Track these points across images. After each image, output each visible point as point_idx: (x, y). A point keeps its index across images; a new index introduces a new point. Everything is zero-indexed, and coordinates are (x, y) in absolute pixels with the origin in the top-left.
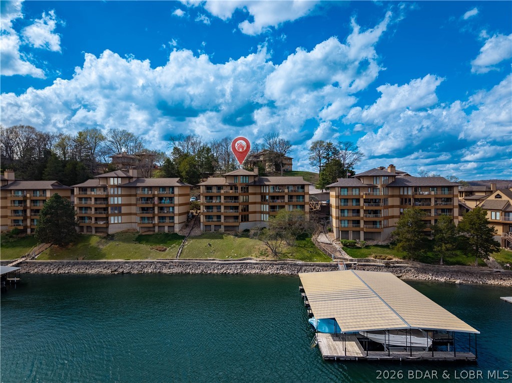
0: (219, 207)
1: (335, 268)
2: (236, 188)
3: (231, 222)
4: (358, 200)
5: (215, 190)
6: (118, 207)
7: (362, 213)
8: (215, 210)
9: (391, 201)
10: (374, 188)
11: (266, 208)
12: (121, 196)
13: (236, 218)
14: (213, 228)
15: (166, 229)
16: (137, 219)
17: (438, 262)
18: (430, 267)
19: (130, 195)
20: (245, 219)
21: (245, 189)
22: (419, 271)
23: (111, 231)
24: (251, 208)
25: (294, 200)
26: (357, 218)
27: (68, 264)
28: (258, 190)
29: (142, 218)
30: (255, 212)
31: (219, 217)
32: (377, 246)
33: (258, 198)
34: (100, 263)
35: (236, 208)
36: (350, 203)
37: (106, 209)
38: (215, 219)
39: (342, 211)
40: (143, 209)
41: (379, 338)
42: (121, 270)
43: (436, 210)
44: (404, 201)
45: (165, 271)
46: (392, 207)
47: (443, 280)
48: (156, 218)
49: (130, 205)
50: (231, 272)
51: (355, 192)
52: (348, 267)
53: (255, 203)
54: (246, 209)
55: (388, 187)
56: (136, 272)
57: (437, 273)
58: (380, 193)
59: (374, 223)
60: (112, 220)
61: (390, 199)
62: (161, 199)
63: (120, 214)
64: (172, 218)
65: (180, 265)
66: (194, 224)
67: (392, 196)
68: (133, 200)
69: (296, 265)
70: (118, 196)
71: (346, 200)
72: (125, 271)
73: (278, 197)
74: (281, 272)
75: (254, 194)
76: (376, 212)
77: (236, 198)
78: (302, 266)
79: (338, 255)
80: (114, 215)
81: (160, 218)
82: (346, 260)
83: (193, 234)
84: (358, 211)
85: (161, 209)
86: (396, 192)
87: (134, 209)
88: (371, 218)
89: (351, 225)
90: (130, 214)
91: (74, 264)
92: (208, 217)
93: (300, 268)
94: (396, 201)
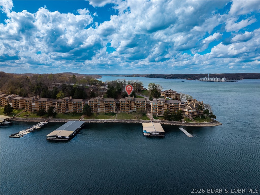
0: (124, 107)
1: (150, 122)
2: (128, 102)
3: (127, 110)
4: (157, 106)
5: (123, 102)
6: (99, 106)
7: (158, 109)
8: (123, 107)
9: (165, 106)
10: (161, 103)
11: (136, 106)
12: (100, 103)
13: (128, 109)
14: (123, 111)
15: (112, 111)
16: (104, 109)
17: (172, 121)
18: (170, 121)
19: (102, 103)
20: (131, 109)
21: (131, 102)
22: (168, 122)
23: (98, 112)
24: (132, 106)
25: (143, 105)
26: (156, 110)
27: (92, 120)
28: (134, 102)
29: (106, 109)
30: (133, 107)
31: (124, 109)
32: (161, 116)
33: (134, 104)
34: (99, 120)
35: (129, 107)
36: (155, 107)
37: (97, 107)
38: (123, 109)
39: (153, 108)
40: (106, 107)
41: (152, 133)
42: (104, 122)
43: (175, 108)
44: (168, 106)
45: (114, 122)
46: (165, 107)
47: (171, 124)
48: (109, 109)
49: (102, 105)
50: (128, 122)
51: (157, 104)
52: (153, 122)
53: (133, 105)
54: (131, 107)
55: (164, 103)
56: (108, 122)
57: (171, 123)
58: (162, 104)
59: (161, 111)
60: (98, 109)
61: (164, 106)
62: (110, 104)
63: (100, 108)
64: (113, 109)
65: (117, 121)
66: (118, 110)
67: (165, 105)
68: (103, 104)
69: (142, 121)
70: (99, 103)
71: (154, 106)
72: (105, 122)
73: (139, 104)
74: (139, 122)
75: (133, 103)
76: (161, 109)
77: (128, 104)
78: (143, 121)
79: (151, 118)
80: (99, 108)
81: (110, 109)
82: (153, 120)
83: (118, 113)
84: (157, 108)
85: (110, 107)
86: (166, 104)
87: (103, 106)
88: (160, 110)
89: (155, 112)
90: (102, 107)
91: (93, 120)
92: (122, 109)
93: (143, 122)
94: (166, 106)
